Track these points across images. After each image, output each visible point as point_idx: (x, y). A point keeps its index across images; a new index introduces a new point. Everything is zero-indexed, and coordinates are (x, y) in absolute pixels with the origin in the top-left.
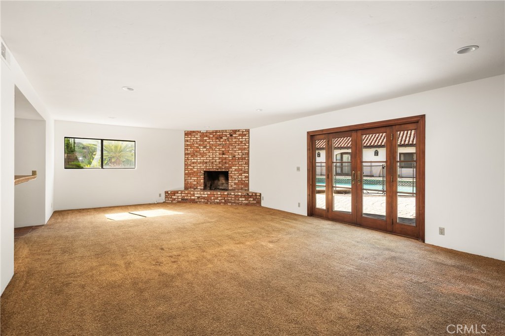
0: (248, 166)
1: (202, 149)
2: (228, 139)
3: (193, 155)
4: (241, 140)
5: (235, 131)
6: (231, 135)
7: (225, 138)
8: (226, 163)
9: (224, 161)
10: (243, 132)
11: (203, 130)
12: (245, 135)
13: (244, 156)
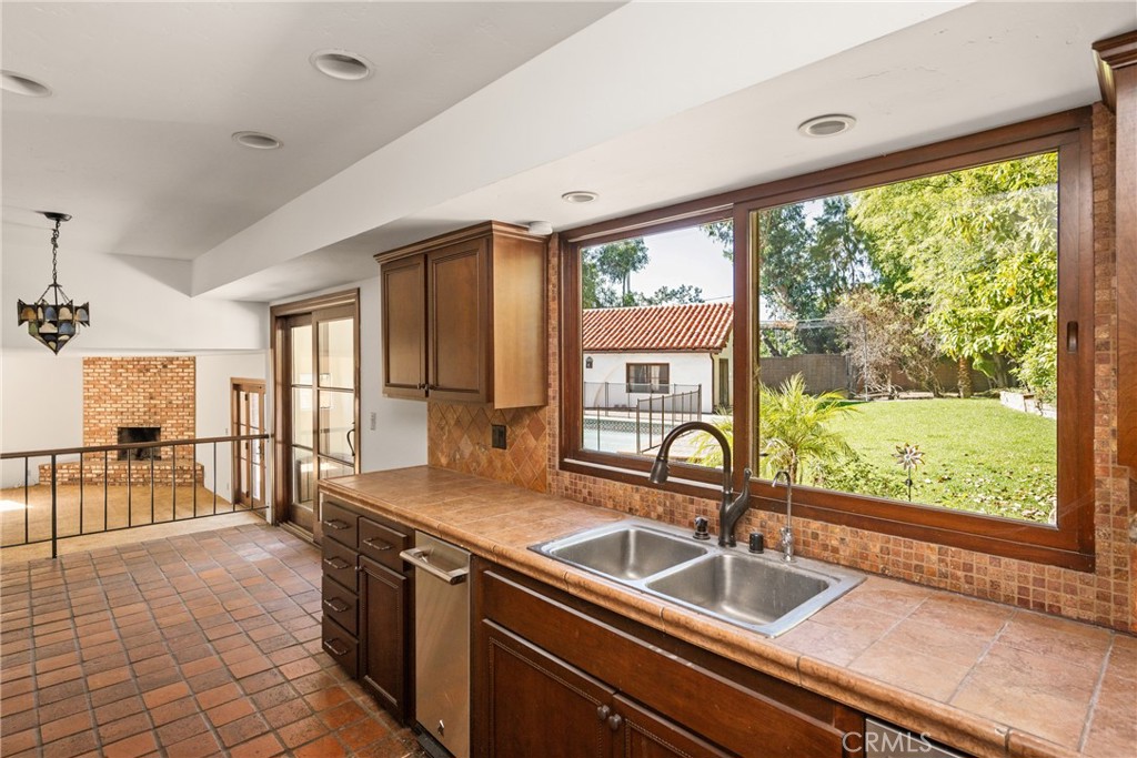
0: (194, 420)
1: (115, 390)
2: (160, 372)
3: (99, 400)
4: (181, 374)
5: (171, 360)
6: (165, 366)
7: (155, 371)
8: (155, 413)
9: (153, 410)
10: (184, 361)
11: (116, 356)
12: (188, 366)
13: (186, 402)
